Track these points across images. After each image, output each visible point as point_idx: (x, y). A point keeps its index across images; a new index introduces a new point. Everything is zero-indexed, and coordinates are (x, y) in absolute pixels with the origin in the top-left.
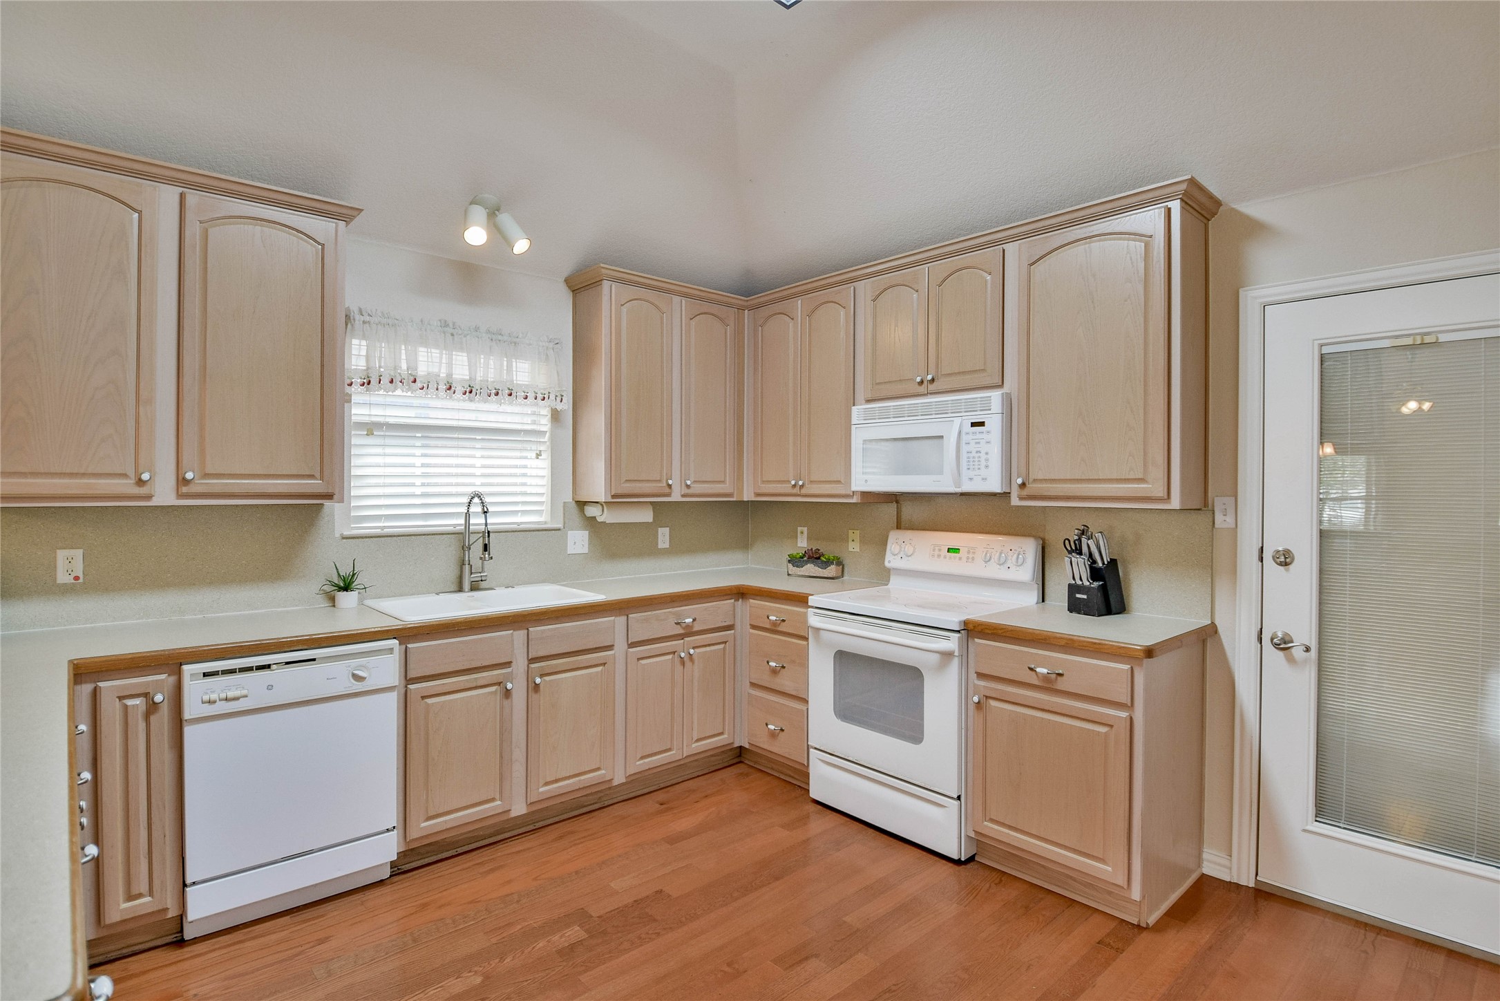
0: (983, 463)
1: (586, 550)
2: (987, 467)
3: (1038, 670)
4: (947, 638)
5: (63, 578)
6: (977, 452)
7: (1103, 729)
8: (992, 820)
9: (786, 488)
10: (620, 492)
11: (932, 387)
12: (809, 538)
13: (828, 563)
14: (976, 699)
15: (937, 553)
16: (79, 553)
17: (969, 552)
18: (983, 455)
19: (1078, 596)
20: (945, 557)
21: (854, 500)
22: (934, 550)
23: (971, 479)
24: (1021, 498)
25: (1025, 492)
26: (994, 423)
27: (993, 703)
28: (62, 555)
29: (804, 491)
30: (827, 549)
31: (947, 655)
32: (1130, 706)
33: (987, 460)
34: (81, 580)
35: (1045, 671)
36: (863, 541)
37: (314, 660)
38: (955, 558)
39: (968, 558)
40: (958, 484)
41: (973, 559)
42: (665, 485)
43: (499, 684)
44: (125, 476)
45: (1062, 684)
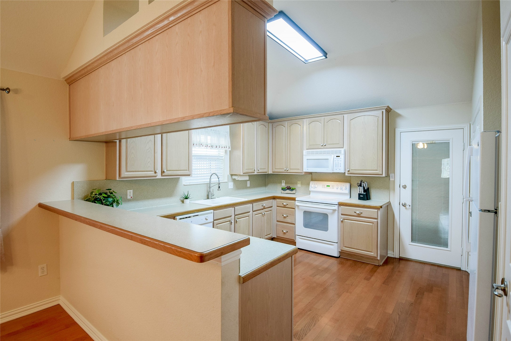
0: (339, 166)
1: (232, 188)
2: (340, 166)
3: (357, 212)
4: (335, 206)
5: (129, 197)
6: (338, 163)
7: (371, 224)
8: (345, 247)
9: (283, 171)
10: (245, 172)
11: (325, 147)
12: (286, 183)
13: (293, 190)
14: (341, 220)
15: (324, 187)
16: (132, 191)
17: (332, 186)
18: (339, 164)
19: (361, 196)
20: (326, 188)
21: (303, 174)
22: (323, 186)
23: (336, 169)
24: (348, 174)
25: (349, 173)
26: (342, 157)
27: (345, 220)
28: (128, 191)
29: (288, 171)
30: (292, 187)
31: (334, 210)
32: (377, 219)
33: (340, 165)
34: (132, 198)
35: (359, 212)
36: (302, 184)
37: (198, 215)
38: (329, 188)
39: (332, 188)
40: (333, 170)
41: (333, 188)
42: (254, 170)
43: (230, 221)
44: (152, 171)
45: (362, 215)
